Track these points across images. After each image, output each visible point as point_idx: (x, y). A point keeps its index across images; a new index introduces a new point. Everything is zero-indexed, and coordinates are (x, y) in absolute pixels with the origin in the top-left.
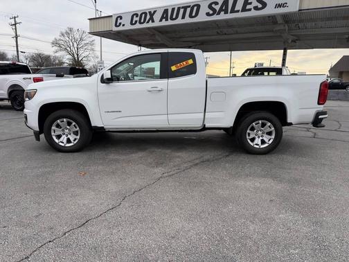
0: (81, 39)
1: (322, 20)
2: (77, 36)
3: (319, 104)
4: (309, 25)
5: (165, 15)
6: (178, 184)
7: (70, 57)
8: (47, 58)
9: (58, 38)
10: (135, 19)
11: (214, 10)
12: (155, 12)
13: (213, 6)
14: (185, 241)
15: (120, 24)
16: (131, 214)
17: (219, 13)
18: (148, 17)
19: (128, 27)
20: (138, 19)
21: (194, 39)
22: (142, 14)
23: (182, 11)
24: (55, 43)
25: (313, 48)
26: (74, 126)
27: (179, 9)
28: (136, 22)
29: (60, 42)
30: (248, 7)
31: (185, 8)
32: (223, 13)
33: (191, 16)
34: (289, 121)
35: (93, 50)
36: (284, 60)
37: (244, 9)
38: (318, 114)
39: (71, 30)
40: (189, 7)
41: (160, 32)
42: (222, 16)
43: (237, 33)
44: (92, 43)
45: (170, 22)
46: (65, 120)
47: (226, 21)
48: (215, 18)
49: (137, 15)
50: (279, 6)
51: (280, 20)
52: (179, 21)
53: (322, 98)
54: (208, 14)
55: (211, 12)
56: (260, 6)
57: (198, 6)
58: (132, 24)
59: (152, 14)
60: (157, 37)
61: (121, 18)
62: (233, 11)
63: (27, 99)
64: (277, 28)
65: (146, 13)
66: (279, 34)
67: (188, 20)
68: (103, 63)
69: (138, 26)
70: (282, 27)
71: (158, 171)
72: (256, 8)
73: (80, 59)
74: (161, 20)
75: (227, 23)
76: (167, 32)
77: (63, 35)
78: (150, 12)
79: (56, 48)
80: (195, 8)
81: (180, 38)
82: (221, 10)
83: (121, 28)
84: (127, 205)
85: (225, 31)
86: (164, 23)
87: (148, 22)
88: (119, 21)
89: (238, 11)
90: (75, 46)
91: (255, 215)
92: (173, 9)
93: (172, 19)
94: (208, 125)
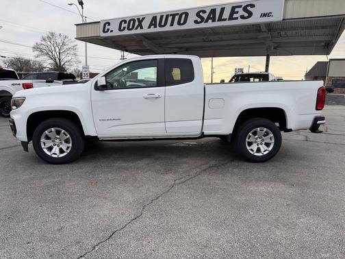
0: (63, 44)
1: (302, 28)
2: (59, 41)
3: (317, 109)
4: (290, 33)
5: (154, 22)
6: (192, 190)
7: (52, 62)
8: (27, 63)
9: (39, 42)
10: (124, 25)
11: (202, 18)
12: (143, 19)
13: (201, 14)
14: (219, 250)
15: (108, 30)
16: (156, 223)
17: (206, 21)
18: (137, 23)
19: (116, 33)
20: (126, 25)
21: (181, 45)
22: (130, 21)
23: (170, 18)
24: (36, 48)
25: (292, 55)
26: (64, 133)
27: (167, 16)
28: (124, 28)
29: (41, 47)
30: (235, 16)
31: (174, 16)
32: (210, 21)
33: (179, 23)
34: (289, 127)
35: (75, 54)
36: (267, 66)
37: (231, 18)
38: (316, 119)
39: (53, 34)
40: (178, 14)
41: (147, 38)
42: (210, 24)
43: (222, 40)
44: (74, 48)
45: (158, 29)
46: (53, 129)
47: (212, 29)
48: (203, 25)
49: (125, 22)
50: (264, 15)
51: (264, 29)
52: (168, 28)
53: (320, 104)
54: (196, 22)
55: (199, 20)
56: (246, 15)
57: (187, 14)
58: (120, 30)
59: (140, 21)
60: (144, 43)
61: (109, 24)
62: (220, 19)
63: (14, 107)
64: (261, 36)
65: (134, 20)
66: (262, 41)
67: (176, 27)
68: (88, 68)
69: (126, 32)
70: (266, 35)
71: (170, 178)
72: (242, 17)
73: (62, 64)
74: (149, 27)
75: (213, 31)
76: (154, 39)
77: (44, 39)
78: (138, 19)
79: (37, 53)
80: (184, 16)
81: (167, 44)
82: (209, 18)
83: (109, 34)
84: (149, 214)
85: (211, 38)
86: (153, 30)
87: (136, 29)
88: (107, 27)
89: (225, 20)
90: (57, 50)
91: (277, 220)
92: (162, 17)
93: (160, 26)
94: (206, 132)
